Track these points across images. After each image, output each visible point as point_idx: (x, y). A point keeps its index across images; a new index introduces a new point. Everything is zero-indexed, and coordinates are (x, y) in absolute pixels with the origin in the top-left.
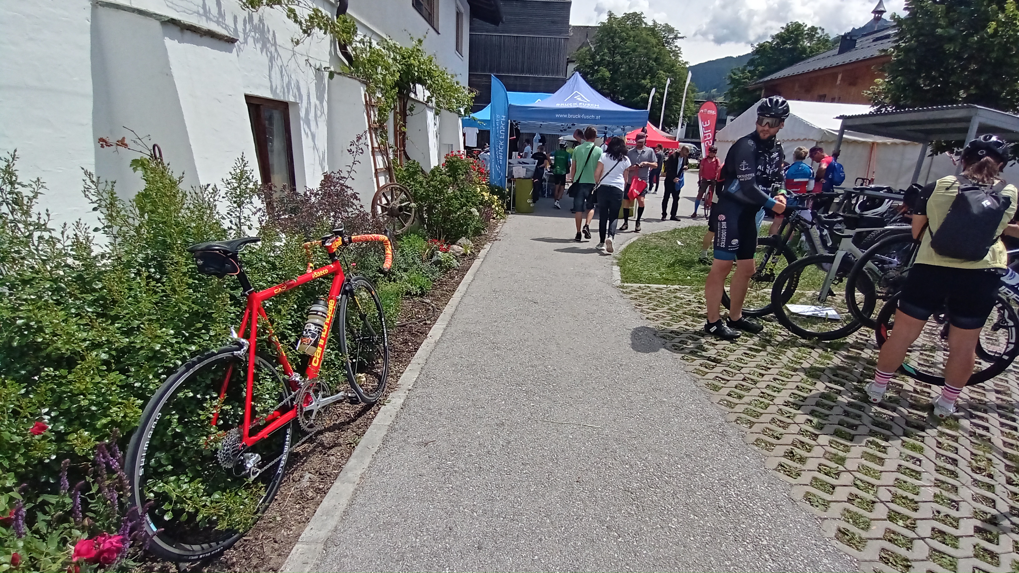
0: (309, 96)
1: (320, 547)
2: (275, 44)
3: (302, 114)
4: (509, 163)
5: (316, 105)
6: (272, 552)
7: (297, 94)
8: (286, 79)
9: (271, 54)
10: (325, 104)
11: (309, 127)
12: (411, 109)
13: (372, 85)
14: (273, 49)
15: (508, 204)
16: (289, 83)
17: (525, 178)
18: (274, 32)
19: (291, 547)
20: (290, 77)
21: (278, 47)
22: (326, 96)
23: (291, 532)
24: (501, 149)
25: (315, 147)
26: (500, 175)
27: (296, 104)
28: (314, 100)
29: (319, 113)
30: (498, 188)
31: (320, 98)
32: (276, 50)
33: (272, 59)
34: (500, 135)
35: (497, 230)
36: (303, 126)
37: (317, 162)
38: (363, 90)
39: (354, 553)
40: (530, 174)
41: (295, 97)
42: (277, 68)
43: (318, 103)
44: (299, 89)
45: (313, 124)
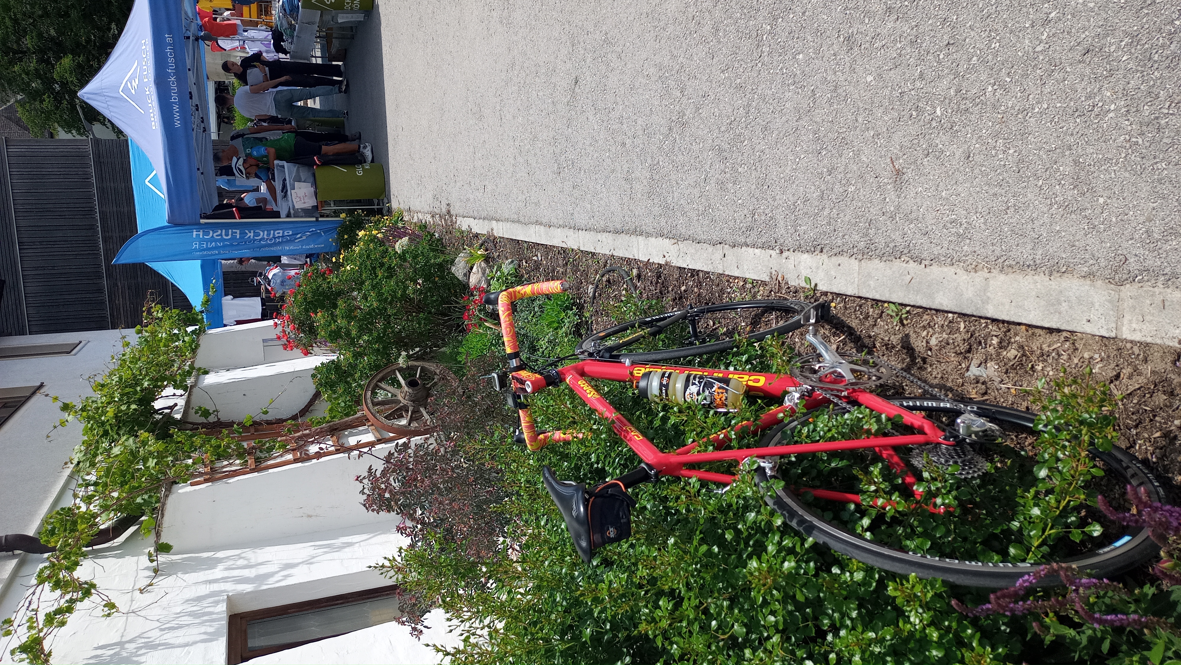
0: (210, 582)
1: (1128, 290)
2: (121, 644)
3: (248, 588)
4: (288, 215)
5: (227, 569)
6: (1140, 374)
7: (211, 600)
8: (187, 620)
9: (141, 648)
10: (220, 554)
11: (272, 574)
12: (206, 413)
13: (171, 473)
14: (131, 647)
15: (371, 213)
16: (191, 614)
17: (315, 184)
18: (96, 648)
19: (1129, 345)
20: (179, 615)
21: (124, 640)
22: (205, 555)
23: (1096, 356)
24: (263, 234)
25: (308, 562)
26: (314, 234)
27: (230, 601)
28: (218, 572)
29: (241, 562)
30: (341, 235)
31: (212, 564)
32: (130, 641)
33: (152, 646)
34: (234, 238)
35: (429, 218)
36: (272, 583)
37: (336, 555)
38: (184, 490)
39: (1142, 219)
40: (304, 173)
41: (217, 603)
42: (165, 637)
43: (221, 567)
44: (200, 599)
45: (263, 570)
